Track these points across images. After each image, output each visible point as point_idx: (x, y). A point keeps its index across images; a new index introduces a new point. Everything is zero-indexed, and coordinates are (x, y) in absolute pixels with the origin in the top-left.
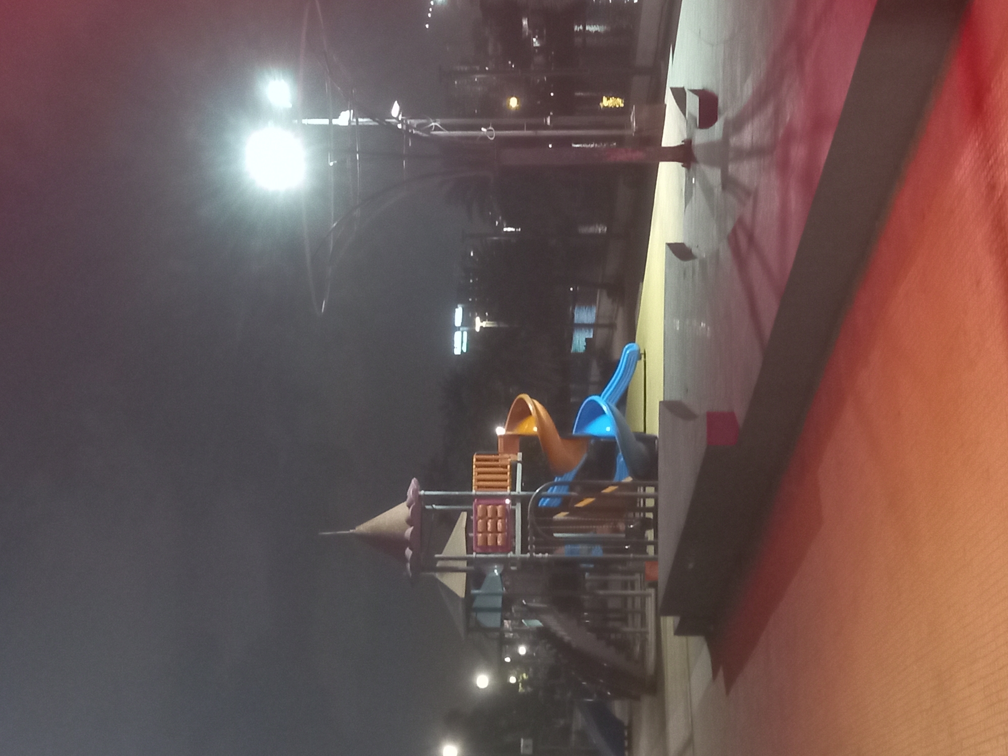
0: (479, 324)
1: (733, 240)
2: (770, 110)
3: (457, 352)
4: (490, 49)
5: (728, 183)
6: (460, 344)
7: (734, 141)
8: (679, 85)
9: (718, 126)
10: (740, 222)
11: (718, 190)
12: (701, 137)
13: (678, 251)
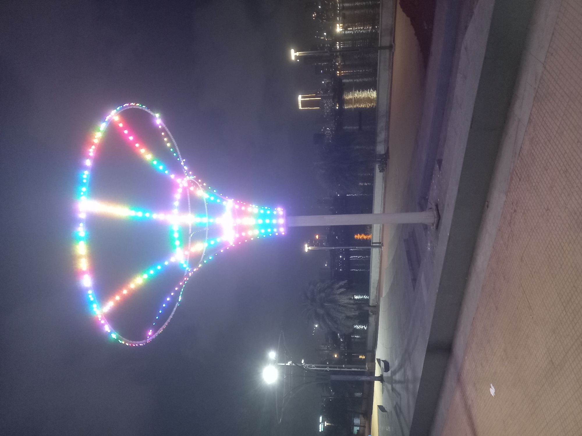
0: (326, 424)
1: (395, 408)
2: (403, 370)
3: (320, 431)
4: (330, 342)
5: (393, 389)
6: (321, 428)
7: (394, 377)
8: (379, 358)
9: (389, 372)
10: (397, 403)
11: (391, 391)
12: (385, 374)
13: (381, 408)
